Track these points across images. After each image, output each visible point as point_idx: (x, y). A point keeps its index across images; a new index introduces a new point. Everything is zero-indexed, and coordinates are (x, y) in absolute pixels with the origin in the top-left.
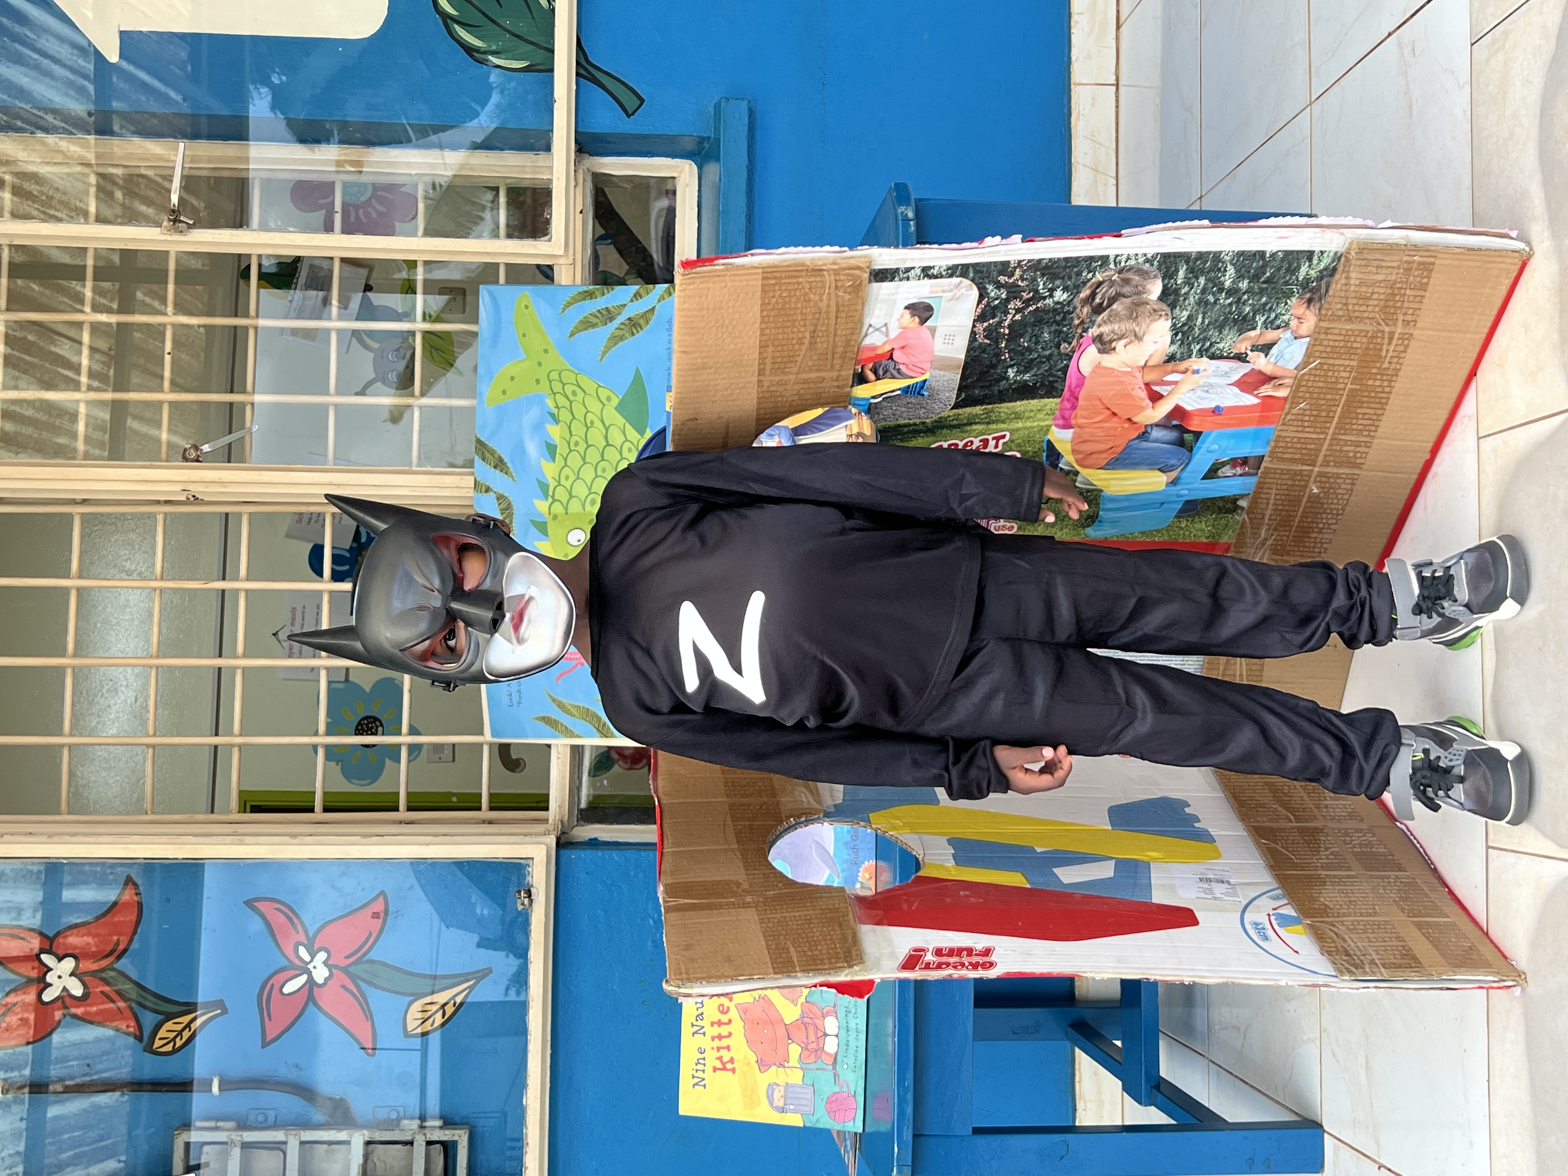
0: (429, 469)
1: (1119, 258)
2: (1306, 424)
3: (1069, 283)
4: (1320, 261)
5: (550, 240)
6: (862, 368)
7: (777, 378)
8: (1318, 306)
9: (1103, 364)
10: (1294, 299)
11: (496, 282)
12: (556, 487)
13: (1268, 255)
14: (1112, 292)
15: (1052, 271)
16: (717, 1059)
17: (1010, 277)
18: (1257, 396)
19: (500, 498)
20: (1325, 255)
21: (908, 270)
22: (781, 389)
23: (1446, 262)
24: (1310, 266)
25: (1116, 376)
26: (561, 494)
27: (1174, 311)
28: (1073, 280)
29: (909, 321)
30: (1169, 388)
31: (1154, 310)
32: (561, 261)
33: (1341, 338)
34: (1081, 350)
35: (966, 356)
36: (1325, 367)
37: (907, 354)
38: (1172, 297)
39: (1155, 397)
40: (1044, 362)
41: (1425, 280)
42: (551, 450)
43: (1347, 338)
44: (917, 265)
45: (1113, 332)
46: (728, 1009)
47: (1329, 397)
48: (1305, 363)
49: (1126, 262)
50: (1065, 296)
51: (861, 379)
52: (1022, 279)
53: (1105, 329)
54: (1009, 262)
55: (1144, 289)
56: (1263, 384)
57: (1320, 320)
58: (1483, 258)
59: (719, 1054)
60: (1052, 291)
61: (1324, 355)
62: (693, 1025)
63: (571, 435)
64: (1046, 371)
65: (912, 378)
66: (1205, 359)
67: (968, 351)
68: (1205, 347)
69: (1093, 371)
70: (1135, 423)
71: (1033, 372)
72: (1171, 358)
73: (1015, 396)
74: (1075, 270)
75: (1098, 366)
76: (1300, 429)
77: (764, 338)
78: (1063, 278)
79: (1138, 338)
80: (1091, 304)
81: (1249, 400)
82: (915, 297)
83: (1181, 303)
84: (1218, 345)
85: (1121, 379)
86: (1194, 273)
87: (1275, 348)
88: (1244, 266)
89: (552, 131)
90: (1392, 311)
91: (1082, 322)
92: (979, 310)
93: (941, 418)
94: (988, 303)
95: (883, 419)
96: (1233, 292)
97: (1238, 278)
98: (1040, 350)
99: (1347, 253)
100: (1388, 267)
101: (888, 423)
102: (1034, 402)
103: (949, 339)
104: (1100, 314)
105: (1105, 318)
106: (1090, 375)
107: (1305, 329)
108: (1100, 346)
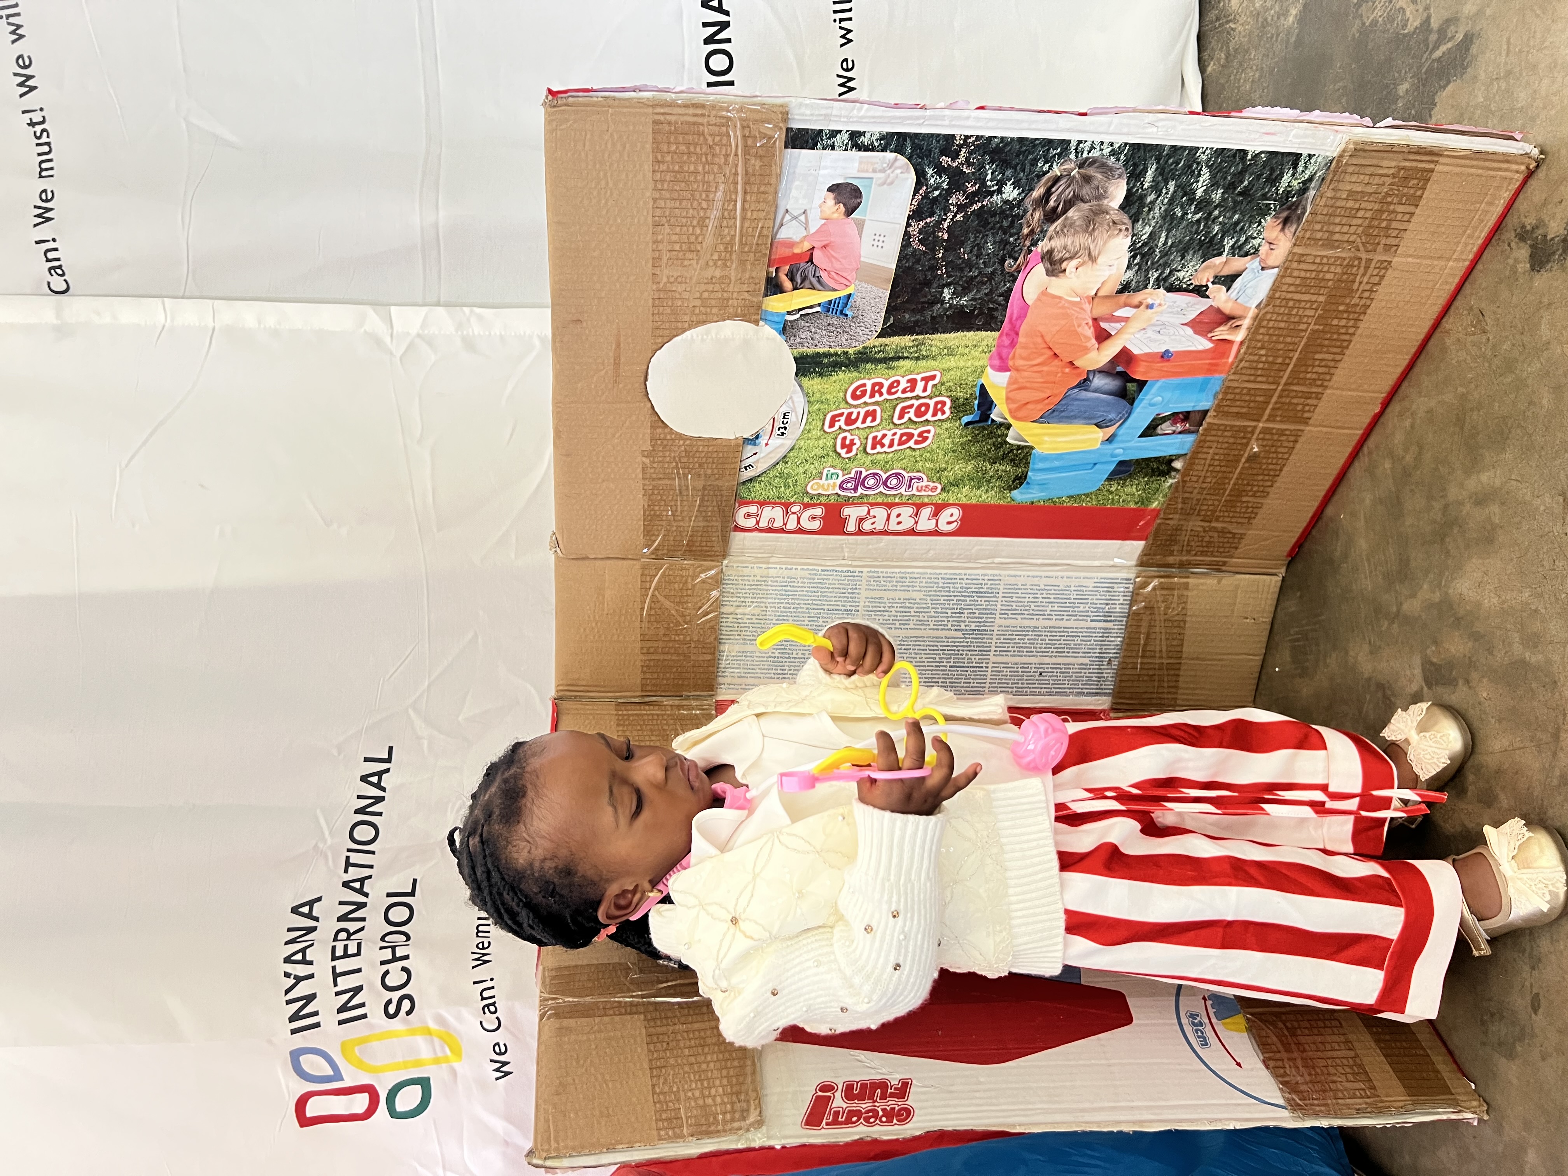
1: (1081, 145)
2: (1259, 373)
3: (1022, 175)
4: (1306, 167)
6: (777, 271)
8: (1294, 227)
9: (1049, 290)
10: (1269, 218)
13: (1250, 157)
14: (1069, 193)
15: (1003, 156)
17: (953, 160)
18: (1210, 339)
20: (1313, 160)
23: (1446, 169)
24: (1293, 175)
25: (1063, 307)
28: (1027, 171)
29: (833, 209)
30: (1118, 326)
31: (1114, 223)
33: (1314, 267)
34: (1027, 270)
35: (897, 269)
37: (830, 258)
38: (1136, 206)
39: (1103, 336)
40: (984, 283)
41: (1419, 193)
43: (1320, 267)
44: (845, 128)
45: (1065, 248)
47: (1288, 340)
49: (1089, 152)
50: (1016, 192)
51: (776, 289)
52: (969, 164)
53: (1057, 243)
54: (953, 137)
55: (1105, 192)
56: (1220, 324)
57: (1295, 245)
60: (1001, 183)
61: (1292, 289)
64: (986, 295)
65: (835, 290)
66: (1162, 290)
67: (900, 260)
68: (1164, 275)
69: (1039, 299)
70: (1077, 368)
71: (971, 295)
72: (1125, 288)
73: (949, 325)
74: (1030, 157)
75: (1044, 293)
76: (1252, 378)
78: (1015, 168)
79: (1092, 258)
80: (1044, 210)
81: (1203, 344)
83: (1144, 215)
84: (1179, 274)
85: (1069, 311)
86: (1163, 176)
87: (1239, 280)
88: (1220, 171)
90: (1376, 233)
91: (1032, 233)
92: (915, 203)
93: (865, 348)
94: (925, 197)
95: (799, 343)
96: (1204, 204)
97: (1211, 186)
98: (982, 266)
99: (1341, 156)
100: (1382, 175)
101: (806, 349)
102: (970, 334)
103: (879, 240)
104: (1053, 222)
105: (1058, 229)
106: (1034, 303)
107: (1277, 256)
108: (1048, 265)
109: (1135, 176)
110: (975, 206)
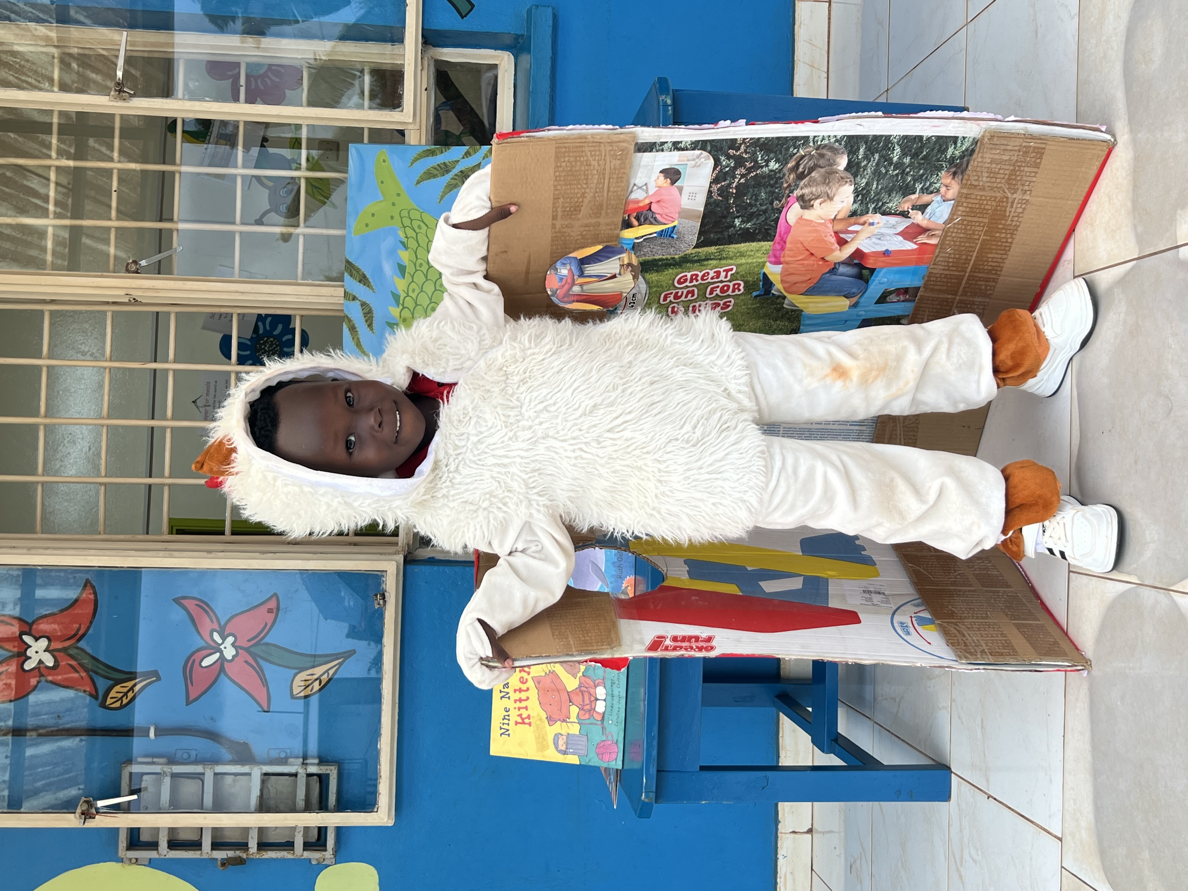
0: (310, 282)
2: (951, 264)
3: (780, 156)
4: (962, 144)
5: (402, 111)
6: (629, 216)
7: (566, 223)
8: (960, 177)
9: (804, 217)
10: (943, 172)
11: (362, 142)
12: (405, 297)
13: (925, 139)
14: (811, 164)
15: (768, 147)
16: (518, 716)
17: (737, 151)
18: (915, 243)
19: (363, 304)
20: (966, 140)
21: (663, 144)
22: (569, 230)
23: (1053, 148)
24: (955, 148)
25: (814, 226)
26: (409, 303)
28: (783, 154)
29: (663, 182)
30: (851, 236)
31: (842, 178)
32: (410, 127)
33: (977, 201)
34: (788, 206)
35: (704, 209)
36: (965, 223)
37: (662, 207)
38: (855, 168)
39: (842, 243)
40: (761, 215)
41: (1038, 161)
42: (402, 269)
43: (981, 202)
44: (669, 141)
45: (811, 193)
46: (527, 680)
47: (967, 244)
48: (951, 219)
49: (821, 141)
50: (777, 165)
51: (628, 225)
52: (747, 153)
53: (806, 191)
54: (736, 140)
55: (834, 162)
56: (920, 234)
57: (962, 188)
58: (1080, 145)
59: (519, 713)
60: (767, 162)
61: (964, 214)
62: (501, 692)
63: (417, 259)
64: (763, 221)
65: (665, 224)
66: (878, 215)
67: (706, 205)
68: (878, 206)
69: (797, 222)
70: (827, 261)
71: (753, 222)
72: (854, 214)
73: (740, 239)
74: (785, 146)
75: (801, 218)
76: (947, 268)
77: (557, 192)
78: (776, 153)
79: (830, 198)
80: (796, 173)
81: (910, 246)
83: (861, 173)
84: (888, 205)
85: (818, 228)
86: (870, 151)
87: (929, 207)
88: (907, 147)
89: (404, 28)
90: (1014, 182)
91: (789, 186)
92: (714, 175)
93: (686, 255)
94: (721, 170)
95: (644, 254)
96: (899, 165)
97: (902, 155)
98: (759, 206)
99: (982, 138)
100: (1011, 150)
101: (647, 258)
102: (754, 244)
103: (692, 196)
104: (802, 179)
105: (806, 183)
106: (795, 225)
107: (951, 194)
108: (802, 203)
110: (752, 174)
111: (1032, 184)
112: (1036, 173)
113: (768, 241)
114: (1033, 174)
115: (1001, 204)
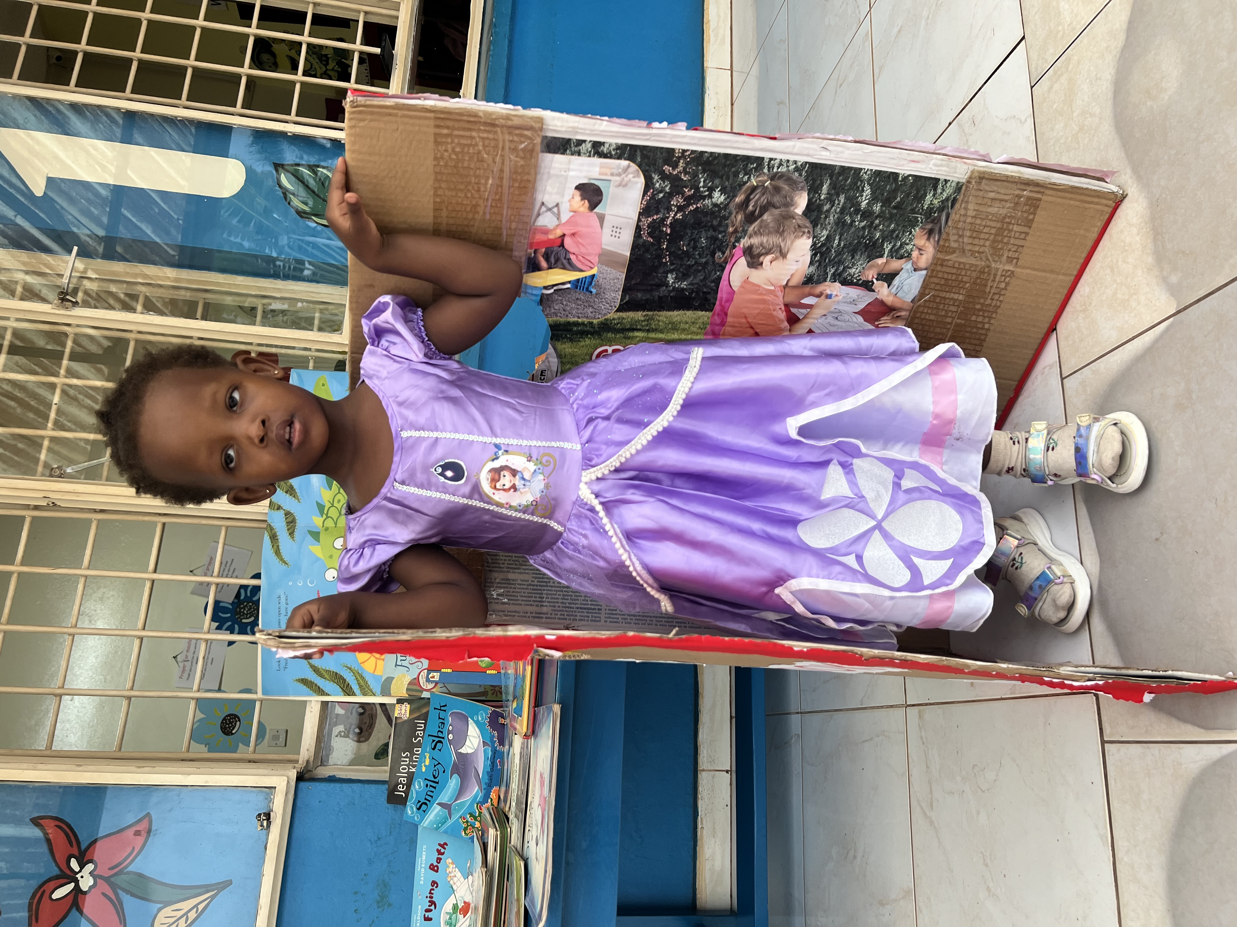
1: (772, 162)
3: (727, 183)
4: (943, 190)
6: (535, 252)
8: (937, 237)
9: (750, 280)
10: (917, 229)
13: (900, 179)
14: (764, 200)
15: (712, 167)
17: (674, 169)
20: (948, 184)
21: (580, 142)
23: (1050, 199)
24: (934, 195)
25: (761, 294)
27: (816, 231)
28: (731, 180)
29: (580, 204)
30: (804, 311)
31: (799, 226)
33: (954, 271)
34: (733, 261)
35: (631, 254)
37: (578, 244)
38: (815, 213)
39: (793, 320)
40: (700, 271)
41: (1031, 217)
43: (959, 271)
44: (588, 139)
45: (762, 245)
48: (922, 294)
50: (722, 198)
51: (534, 267)
52: (685, 172)
53: (755, 241)
54: (673, 150)
55: (792, 200)
56: (884, 314)
57: (938, 251)
58: (1082, 197)
60: (711, 190)
61: (938, 287)
64: (701, 281)
65: (581, 271)
66: (837, 284)
67: (633, 249)
68: (839, 271)
69: (742, 287)
71: (689, 281)
72: (809, 280)
73: (673, 305)
74: (733, 169)
75: (746, 281)
77: (438, 199)
78: (721, 177)
79: (783, 255)
80: (745, 213)
82: (586, 177)
83: (822, 221)
84: (850, 270)
85: (765, 297)
86: (836, 190)
87: (897, 278)
88: (879, 188)
90: (1000, 246)
91: (736, 231)
92: (644, 203)
93: (606, 320)
94: (653, 195)
95: (554, 313)
96: (867, 214)
97: (872, 200)
98: (697, 257)
99: (969, 182)
100: (1001, 200)
101: (559, 318)
102: (689, 313)
103: (617, 229)
104: (752, 223)
105: (756, 229)
106: (739, 290)
107: (925, 259)
108: (749, 259)
109: (814, 190)
110: (691, 208)
111: (1020, 249)
112: (1027, 234)
113: (706, 311)
114: (1023, 236)
115: (982, 277)
